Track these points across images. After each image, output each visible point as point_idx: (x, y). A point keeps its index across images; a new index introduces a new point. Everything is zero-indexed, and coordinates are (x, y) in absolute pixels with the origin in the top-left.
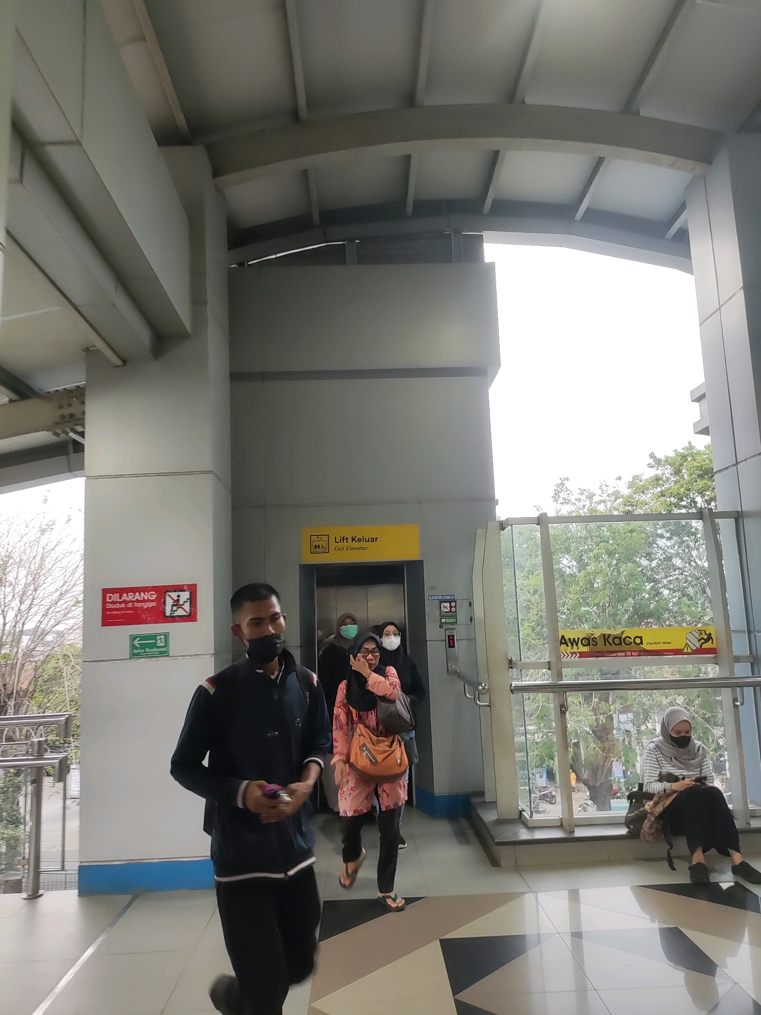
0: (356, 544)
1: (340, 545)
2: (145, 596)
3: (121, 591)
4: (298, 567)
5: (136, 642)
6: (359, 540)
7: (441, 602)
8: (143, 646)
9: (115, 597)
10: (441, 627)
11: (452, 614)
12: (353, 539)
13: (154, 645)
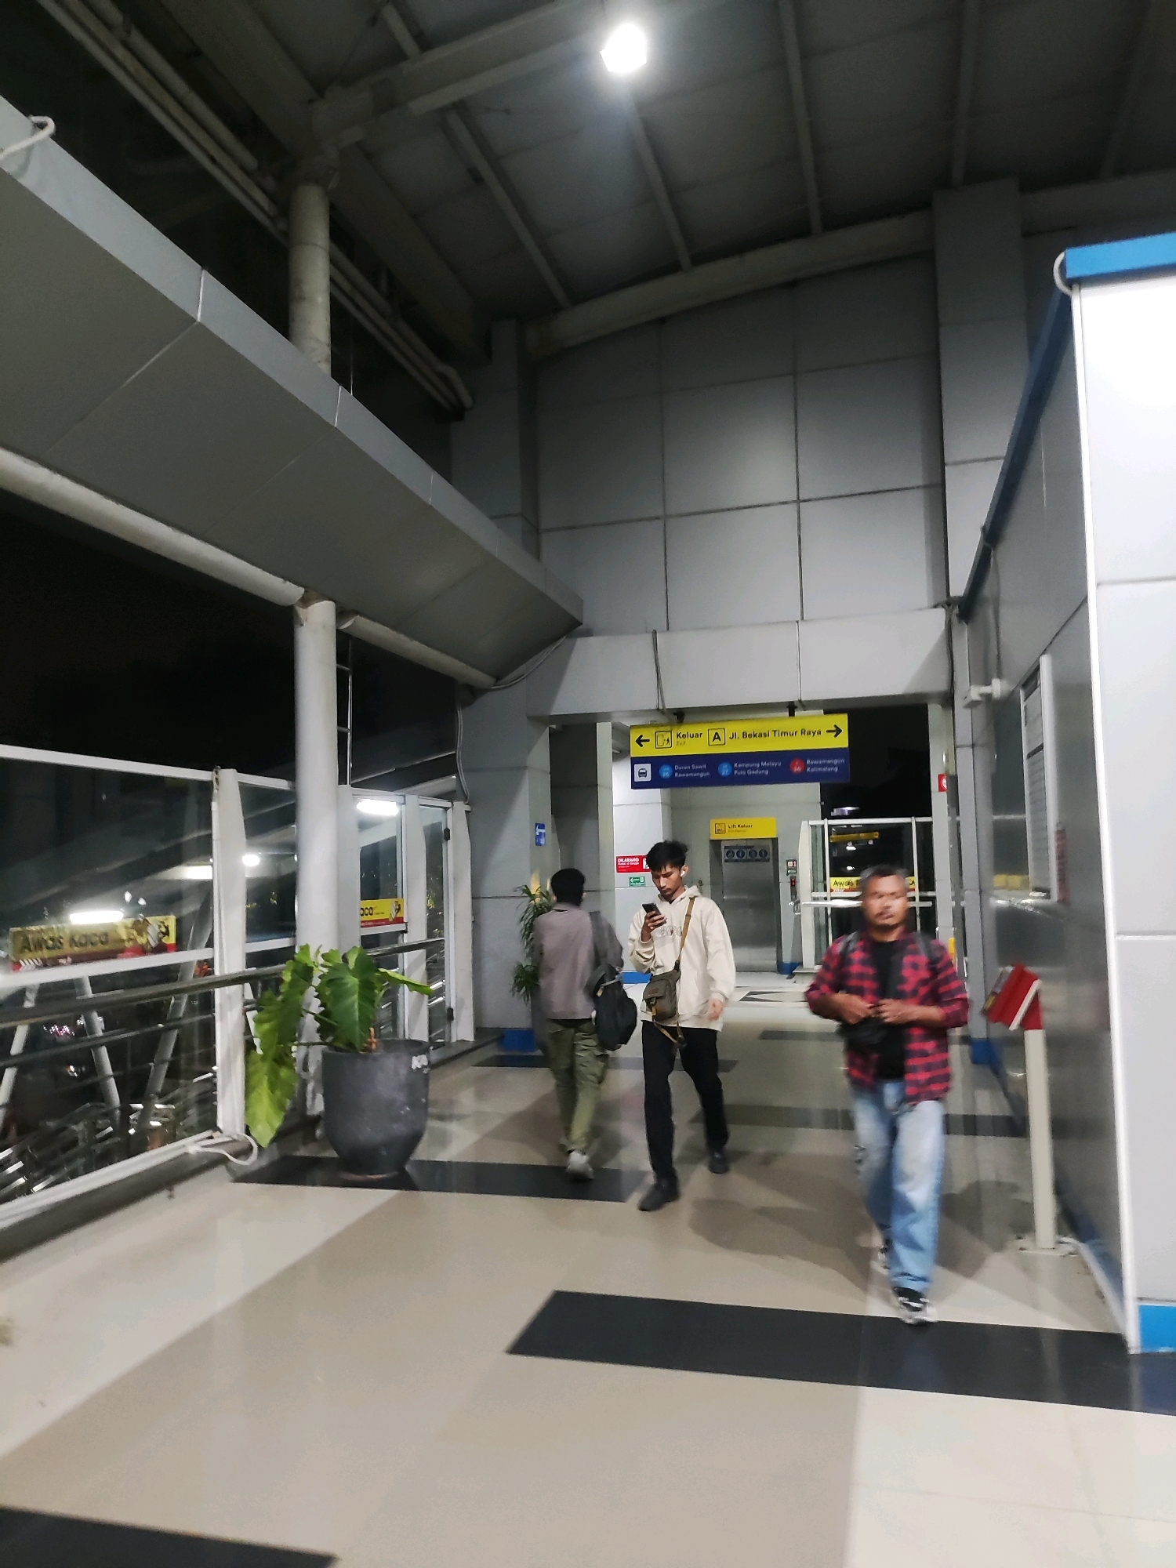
0: (740, 829)
1: (731, 830)
2: (635, 860)
3: (624, 858)
4: (709, 843)
5: (632, 880)
6: (742, 826)
7: (788, 861)
8: (634, 882)
9: (622, 860)
10: (788, 874)
11: (795, 868)
12: (739, 826)
13: (639, 882)
